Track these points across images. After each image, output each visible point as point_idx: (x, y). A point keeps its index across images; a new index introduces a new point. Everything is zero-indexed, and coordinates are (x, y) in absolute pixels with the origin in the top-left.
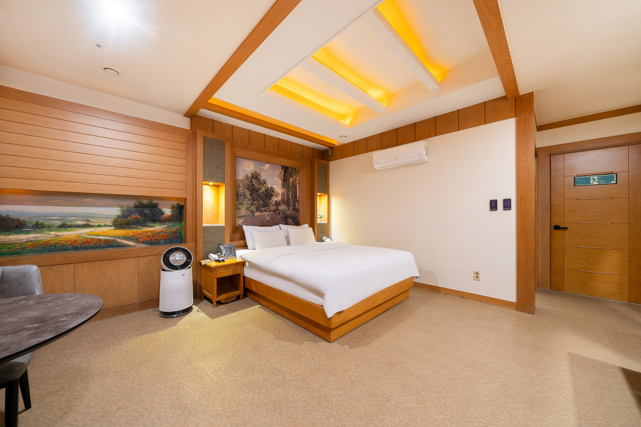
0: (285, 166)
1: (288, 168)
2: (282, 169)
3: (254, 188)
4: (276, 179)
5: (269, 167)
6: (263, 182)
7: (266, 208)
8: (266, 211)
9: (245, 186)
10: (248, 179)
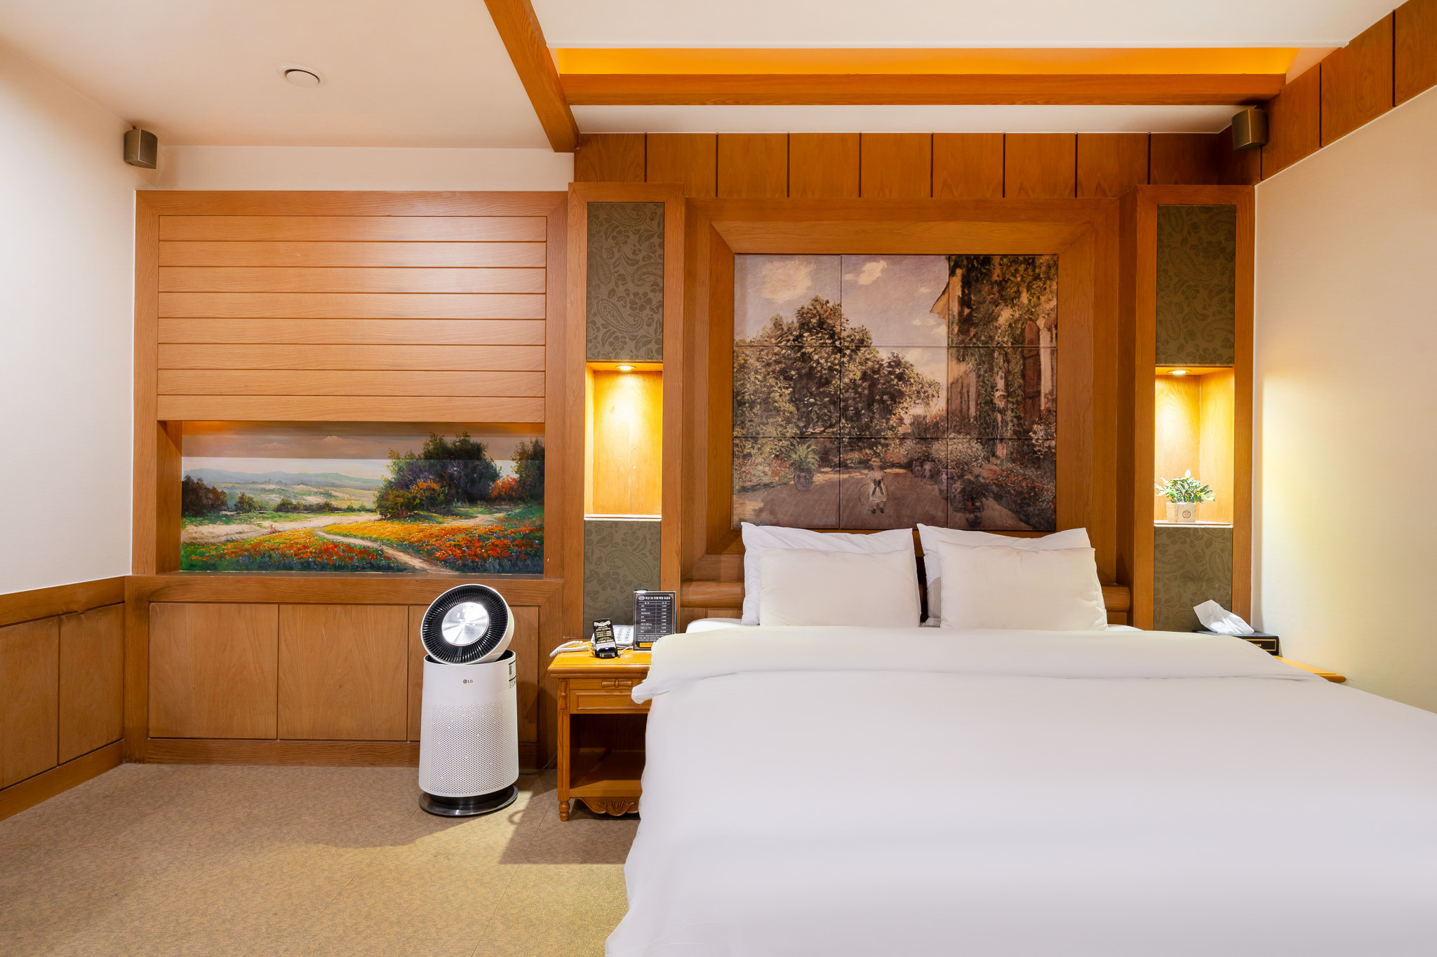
0: (968, 257)
1: (986, 260)
2: (952, 273)
3: (812, 368)
4: (917, 322)
5: (882, 271)
6: (852, 340)
7: (868, 451)
8: (865, 464)
9: (768, 365)
10: (781, 336)
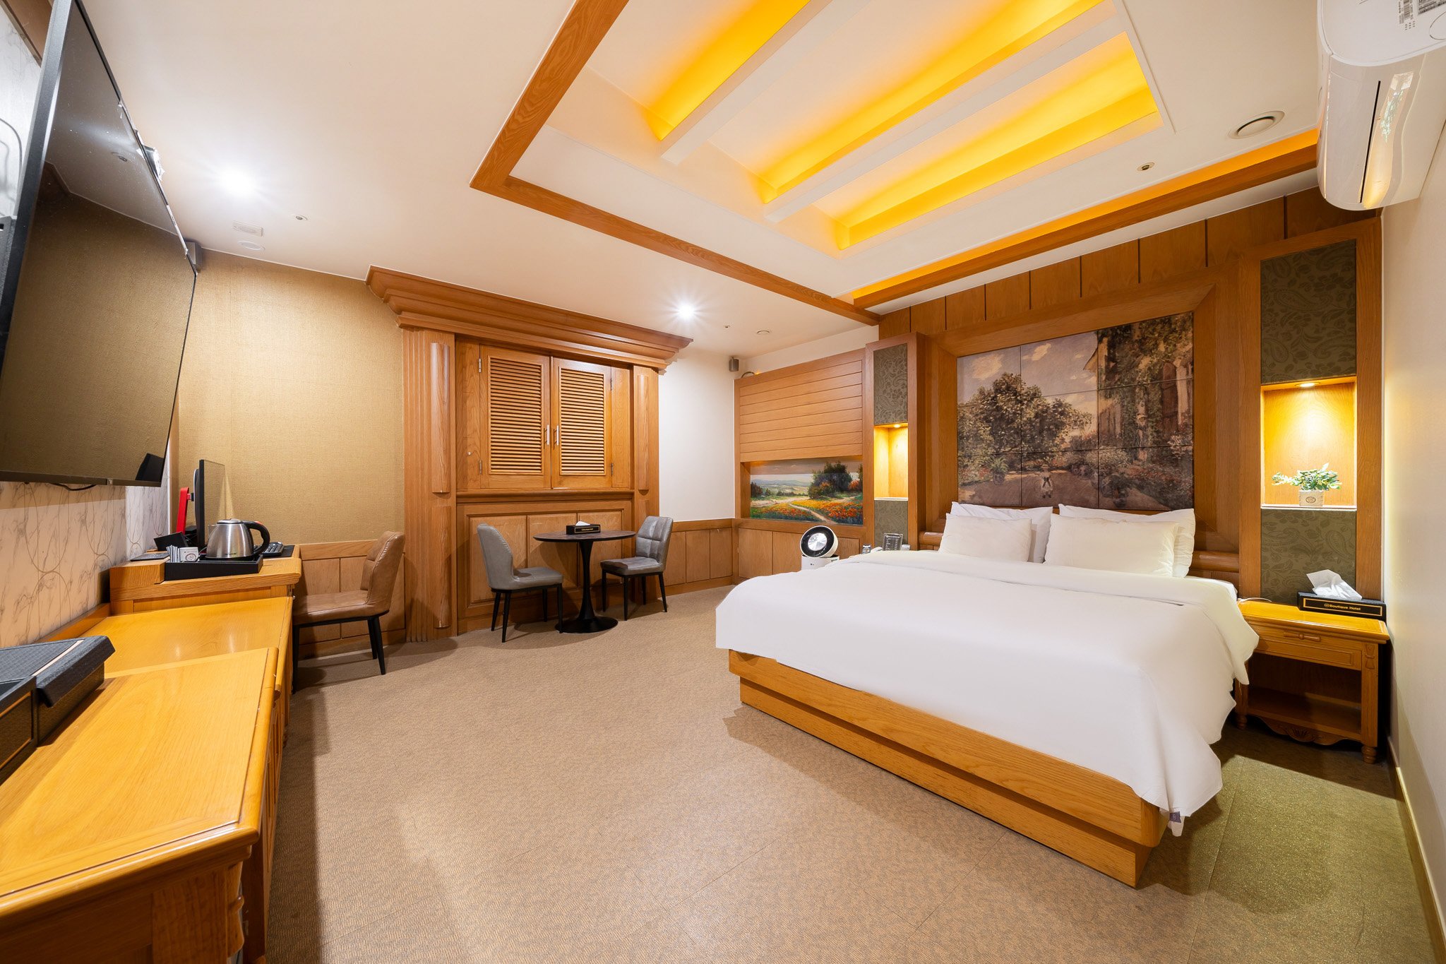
0: (1112, 329)
1: (1128, 328)
2: (1100, 341)
3: (1003, 414)
4: (1074, 377)
5: (1048, 350)
6: (1028, 395)
7: (1040, 460)
8: (1038, 468)
9: (977, 415)
10: (984, 398)
